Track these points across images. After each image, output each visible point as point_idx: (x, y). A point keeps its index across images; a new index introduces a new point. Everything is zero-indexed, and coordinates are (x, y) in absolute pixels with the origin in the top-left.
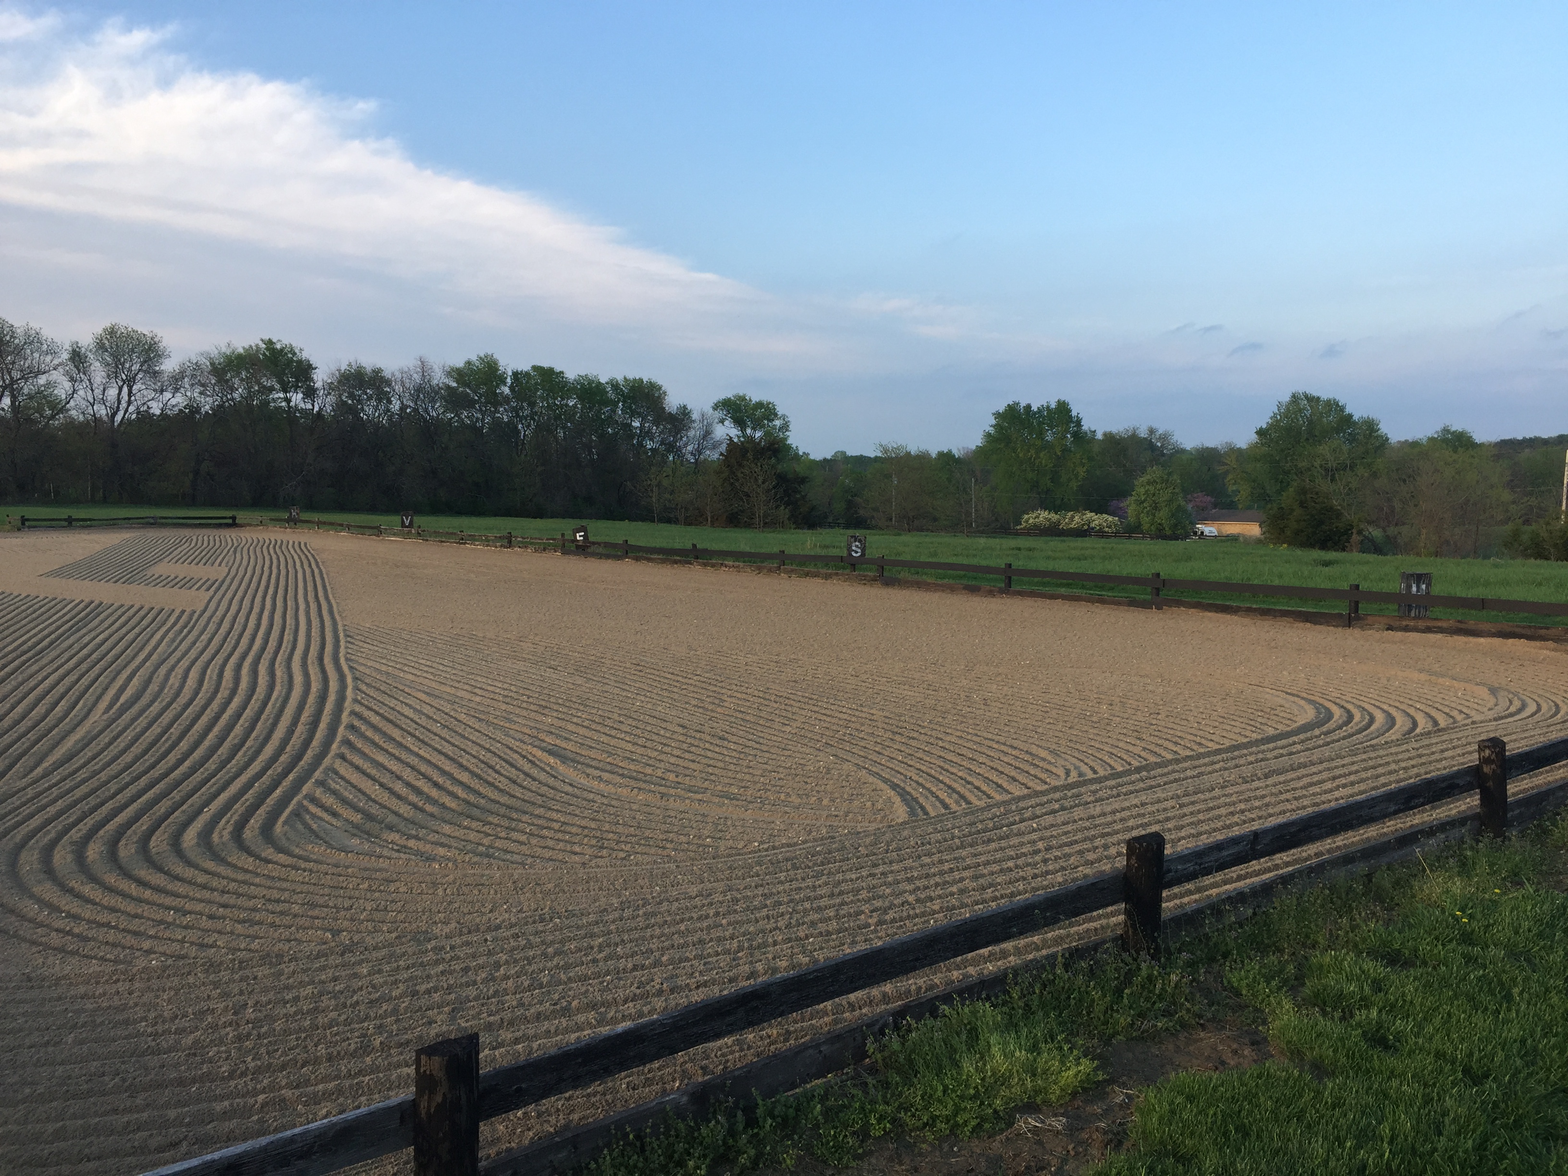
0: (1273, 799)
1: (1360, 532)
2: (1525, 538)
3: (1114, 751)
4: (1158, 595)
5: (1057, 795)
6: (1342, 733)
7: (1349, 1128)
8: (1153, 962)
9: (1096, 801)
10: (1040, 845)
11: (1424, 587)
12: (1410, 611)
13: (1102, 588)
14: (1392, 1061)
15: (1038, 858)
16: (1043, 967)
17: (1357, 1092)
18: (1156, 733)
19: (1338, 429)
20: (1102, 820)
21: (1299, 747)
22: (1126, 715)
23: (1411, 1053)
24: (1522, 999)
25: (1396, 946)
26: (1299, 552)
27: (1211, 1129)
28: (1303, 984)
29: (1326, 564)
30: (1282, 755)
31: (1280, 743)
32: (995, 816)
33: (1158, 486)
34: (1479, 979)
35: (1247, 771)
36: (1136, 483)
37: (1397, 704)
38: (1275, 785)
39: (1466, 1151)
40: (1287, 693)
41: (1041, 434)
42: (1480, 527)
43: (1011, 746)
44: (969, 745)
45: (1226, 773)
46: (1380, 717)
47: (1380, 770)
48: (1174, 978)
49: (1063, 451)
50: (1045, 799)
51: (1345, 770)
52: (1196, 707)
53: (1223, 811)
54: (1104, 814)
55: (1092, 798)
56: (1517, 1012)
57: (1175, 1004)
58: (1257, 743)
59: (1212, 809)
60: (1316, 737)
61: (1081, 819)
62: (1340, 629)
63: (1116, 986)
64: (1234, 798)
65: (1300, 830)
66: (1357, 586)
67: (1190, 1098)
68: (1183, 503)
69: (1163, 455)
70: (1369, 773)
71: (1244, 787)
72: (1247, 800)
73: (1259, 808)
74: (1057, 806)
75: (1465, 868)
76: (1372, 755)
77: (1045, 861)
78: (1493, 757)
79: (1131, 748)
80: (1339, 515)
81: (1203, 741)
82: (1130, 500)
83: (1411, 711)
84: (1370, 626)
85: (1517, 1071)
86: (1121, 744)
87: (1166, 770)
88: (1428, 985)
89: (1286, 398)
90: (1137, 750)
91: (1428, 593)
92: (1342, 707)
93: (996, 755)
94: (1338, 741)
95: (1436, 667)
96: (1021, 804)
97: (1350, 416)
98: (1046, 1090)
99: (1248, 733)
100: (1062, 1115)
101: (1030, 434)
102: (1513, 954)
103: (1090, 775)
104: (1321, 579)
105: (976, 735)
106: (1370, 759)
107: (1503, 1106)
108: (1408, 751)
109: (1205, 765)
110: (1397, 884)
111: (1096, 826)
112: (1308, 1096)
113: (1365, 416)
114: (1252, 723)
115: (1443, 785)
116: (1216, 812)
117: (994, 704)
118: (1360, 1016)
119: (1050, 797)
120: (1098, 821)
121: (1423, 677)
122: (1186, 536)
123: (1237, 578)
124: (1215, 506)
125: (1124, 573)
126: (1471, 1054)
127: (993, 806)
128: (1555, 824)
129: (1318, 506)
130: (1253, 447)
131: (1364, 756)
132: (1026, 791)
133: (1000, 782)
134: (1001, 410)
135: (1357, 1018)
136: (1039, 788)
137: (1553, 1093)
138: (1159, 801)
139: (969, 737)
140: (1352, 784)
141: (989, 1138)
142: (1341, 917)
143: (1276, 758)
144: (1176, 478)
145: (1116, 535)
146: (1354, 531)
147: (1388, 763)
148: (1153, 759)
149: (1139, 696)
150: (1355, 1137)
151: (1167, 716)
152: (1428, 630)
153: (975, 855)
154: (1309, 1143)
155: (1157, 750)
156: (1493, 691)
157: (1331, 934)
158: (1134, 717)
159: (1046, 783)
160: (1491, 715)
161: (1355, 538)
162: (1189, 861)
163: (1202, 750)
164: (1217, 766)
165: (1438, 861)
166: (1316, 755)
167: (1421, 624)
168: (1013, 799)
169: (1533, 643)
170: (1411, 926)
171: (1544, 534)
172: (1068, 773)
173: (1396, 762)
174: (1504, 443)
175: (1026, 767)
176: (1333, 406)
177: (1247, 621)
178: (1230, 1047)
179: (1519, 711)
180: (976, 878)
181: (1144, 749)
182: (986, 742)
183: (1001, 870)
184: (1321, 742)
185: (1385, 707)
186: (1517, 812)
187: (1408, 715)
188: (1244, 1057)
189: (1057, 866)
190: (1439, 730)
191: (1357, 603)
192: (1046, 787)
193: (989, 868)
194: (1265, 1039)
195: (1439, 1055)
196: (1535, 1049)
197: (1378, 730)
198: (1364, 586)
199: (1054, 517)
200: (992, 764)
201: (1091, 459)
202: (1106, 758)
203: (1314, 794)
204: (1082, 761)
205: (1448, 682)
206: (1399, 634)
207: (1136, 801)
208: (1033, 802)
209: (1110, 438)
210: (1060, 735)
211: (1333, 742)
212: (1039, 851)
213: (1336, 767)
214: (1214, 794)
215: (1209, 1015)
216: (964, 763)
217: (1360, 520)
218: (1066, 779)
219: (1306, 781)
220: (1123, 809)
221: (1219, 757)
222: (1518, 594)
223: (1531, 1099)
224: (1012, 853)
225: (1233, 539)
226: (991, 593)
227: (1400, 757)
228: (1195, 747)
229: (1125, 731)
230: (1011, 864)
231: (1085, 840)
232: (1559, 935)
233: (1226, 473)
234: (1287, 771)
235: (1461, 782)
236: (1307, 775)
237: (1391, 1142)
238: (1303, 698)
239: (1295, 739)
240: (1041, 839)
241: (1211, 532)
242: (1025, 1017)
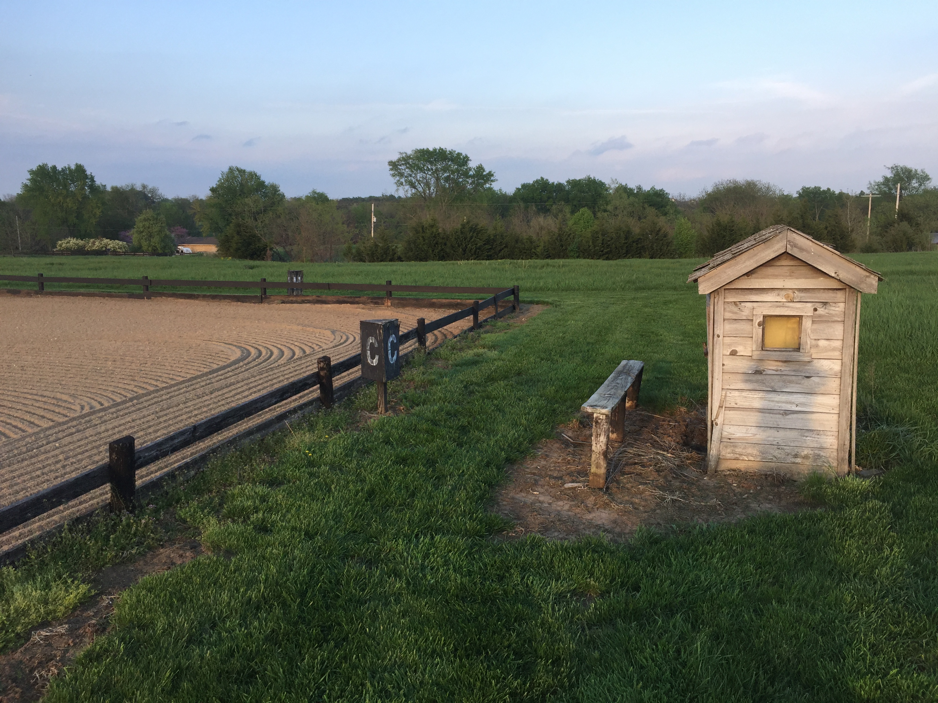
0: (214, 406)
1: (271, 249)
2: (354, 251)
3: (116, 390)
4: (147, 290)
5: (74, 423)
6: (255, 363)
7: (243, 581)
8: (131, 515)
9: (102, 423)
10: (61, 457)
11: (299, 278)
12: (293, 292)
13: (112, 288)
14: (269, 538)
15: (58, 466)
16: (54, 535)
17: (248, 560)
18: (144, 376)
19: (257, 190)
20: (106, 434)
21: (231, 374)
22: (124, 367)
23: (279, 530)
24: (336, 490)
25: (275, 475)
26: (238, 261)
27: (163, 604)
28: (223, 508)
29: (252, 268)
30: (221, 380)
31: (220, 373)
32: (28, 443)
33: (151, 222)
34: (315, 484)
35: (199, 392)
36: (136, 220)
37: (285, 344)
38: (216, 397)
39: (304, 576)
40: (226, 343)
41: (66, 186)
42: (333, 246)
43: (42, 396)
44: (10, 398)
45: (187, 394)
46: (276, 352)
47: (275, 381)
48: (143, 521)
49: (83, 198)
50: (65, 427)
51: (256, 384)
52: (171, 357)
53: (184, 417)
54: (107, 430)
55: (99, 422)
56: (333, 497)
57: (144, 537)
58: (206, 374)
59: (178, 416)
60: (241, 367)
61: (91, 436)
62: (257, 305)
63: (105, 535)
64: (191, 408)
65: (221, 421)
66: (265, 279)
67: (150, 590)
68: (168, 233)
69: (154, 202)
70: (269, 384)
71: (198, 401)
72: (199, 409)
73: (206, 412)
74: (74, 430)
75: (312, 428)
76: (271, 373)
77: (64, 467)
78: (325, 366)
79: (127, 387)
80: (259, 240)
81: (174, 377)
82: (133, 231)
83: (292, 347)
84: (272, 302)
85: (332, 527)
86: (120, 385)
87: (150, 397)
88: (289, 493)
89: (226, 170)
90: (130, 388)
91: (302, 282)
92: (256, 348)
93: (30, 403)
94: (253, 367)
95: (306, 322)
96: (47, 433)
97: (264, 182)
98: (55, 611)
99: (202, 369)
100: (66, 623)
101: (58, 186)
102: (332, 467)
103: (98, 407)
104: (248, 276)
105: (15, 391)
106: (270, 375)
107: (323, 547)
108: (289, 368)
109: (175, 391)
110: (277, 442)
111: (101, 439)
112: (221, 569)
113: (271, 182)
114: (204, 363)
115: (301, 384)
116: (179, 418)
117: (29, 369)
118: (253, 517)
119: (69, 425)
120: (103, 435)
121: (300, 327)
122: (171, 254)
123: (198, 278)
124: (189, 234)
125: (126, 277)
126: (309, 524)
127: (26, 437)
128: (356, 398)
129: (247, 234)
130: (210, 198)
131: (266, 374)
132: (51, 424)
133: (32, 420)
134: (35, 168)
135: (252, 519)
136: (61, 420)
137: (349, 534)
138: (144, 417)
139: (9, 393)
140: (259, 391)
141: (13, 652)
142: (246, 465)
143: (217, 381)
144: (162, 217)
145: (125, 253)
146: (268, 248)
147: (279, 377)
148: (141, 392)
149: (133, 354)
150: (246, 585)
151: (152, 364)
152: (303, 302)
153: (12, 471)
154: (220, 596)
155: (144, 386)
156: (333, 332)
157: (240, 476)
158: (130, 367)
159: (66, 416)
160: (331, 345)
161: (269, 253)
162: (153, 450)
163: (173, 382)
164: (182, 391)
165: (299, 426)
166: (241, 376)
167: (299, 299)
168: (42, 430)
169: (353, 306)
170: (283, 463)
171: (362, 249)
172: (82, 408)
173: (283, 376)
174: (344, 200)
175: (52, 408)
176: (253, 176)
177: (204, 303)
178: (178, 553)
179: (345, 342)
180: (11, 486)
181: (136, 386)
182: (23, 395)
183: (31, 478)
184: (243, 370)
185: (279, 346)
186: (339, 394)
187: (291, 349)
188: (186, 557)
189: (73, 468)
190: (306, 356)
191: (265, 289)
192: (67, 419)
193: (22, 478)
194: (200, 545)
195: (294, 529)
196: (341, 514)
197: (274, 359)
198: (269, 279)
199: (81, 242)
200: (26, 409)
201: (103, 204)
202: (110, 395)
203: (238, 399)
204: (93, 399)
205: (311, 329)
206: (288, 305)
207: (129, 419)
208: (57, 430)
209: (116, 190)
210: (78, 384)
211: (250, 369)
212: (60, 461)
213: (251, 383)
214: (179, 408)
215: (166, 538)
216: (6, 411)
217: (271, 243)
218: (81, 412)
219: (233, 392)
220: (120, 425)
221: (183, 385)
222: (347, 280)
223: (338, 540)
224: (40, 466)
225: (200, 254)
226: (29, 294)
227: (285, 372)
228: (169, 381)
229: (123, 376)
230: (39, 473)
231: (93, 448)
232: (355, 453)
233: (195, 214)
234: (224, 388)
235: (309, 382)
236: (234, 389)
237: (265, 583)
238: (235, 346)
239: (229, 369)
240: (62, 453)
241: (187, 251)
242: (41, 569)
